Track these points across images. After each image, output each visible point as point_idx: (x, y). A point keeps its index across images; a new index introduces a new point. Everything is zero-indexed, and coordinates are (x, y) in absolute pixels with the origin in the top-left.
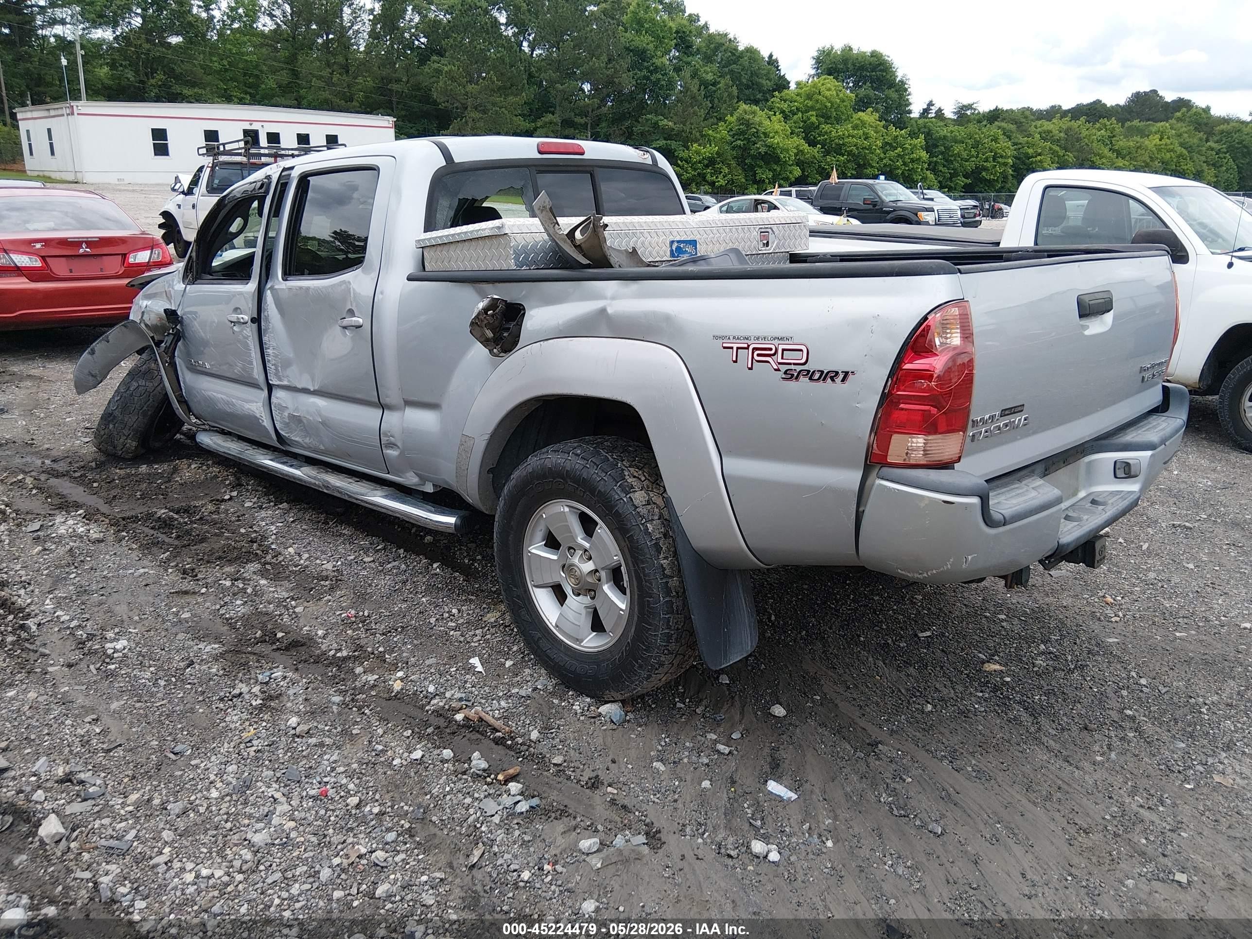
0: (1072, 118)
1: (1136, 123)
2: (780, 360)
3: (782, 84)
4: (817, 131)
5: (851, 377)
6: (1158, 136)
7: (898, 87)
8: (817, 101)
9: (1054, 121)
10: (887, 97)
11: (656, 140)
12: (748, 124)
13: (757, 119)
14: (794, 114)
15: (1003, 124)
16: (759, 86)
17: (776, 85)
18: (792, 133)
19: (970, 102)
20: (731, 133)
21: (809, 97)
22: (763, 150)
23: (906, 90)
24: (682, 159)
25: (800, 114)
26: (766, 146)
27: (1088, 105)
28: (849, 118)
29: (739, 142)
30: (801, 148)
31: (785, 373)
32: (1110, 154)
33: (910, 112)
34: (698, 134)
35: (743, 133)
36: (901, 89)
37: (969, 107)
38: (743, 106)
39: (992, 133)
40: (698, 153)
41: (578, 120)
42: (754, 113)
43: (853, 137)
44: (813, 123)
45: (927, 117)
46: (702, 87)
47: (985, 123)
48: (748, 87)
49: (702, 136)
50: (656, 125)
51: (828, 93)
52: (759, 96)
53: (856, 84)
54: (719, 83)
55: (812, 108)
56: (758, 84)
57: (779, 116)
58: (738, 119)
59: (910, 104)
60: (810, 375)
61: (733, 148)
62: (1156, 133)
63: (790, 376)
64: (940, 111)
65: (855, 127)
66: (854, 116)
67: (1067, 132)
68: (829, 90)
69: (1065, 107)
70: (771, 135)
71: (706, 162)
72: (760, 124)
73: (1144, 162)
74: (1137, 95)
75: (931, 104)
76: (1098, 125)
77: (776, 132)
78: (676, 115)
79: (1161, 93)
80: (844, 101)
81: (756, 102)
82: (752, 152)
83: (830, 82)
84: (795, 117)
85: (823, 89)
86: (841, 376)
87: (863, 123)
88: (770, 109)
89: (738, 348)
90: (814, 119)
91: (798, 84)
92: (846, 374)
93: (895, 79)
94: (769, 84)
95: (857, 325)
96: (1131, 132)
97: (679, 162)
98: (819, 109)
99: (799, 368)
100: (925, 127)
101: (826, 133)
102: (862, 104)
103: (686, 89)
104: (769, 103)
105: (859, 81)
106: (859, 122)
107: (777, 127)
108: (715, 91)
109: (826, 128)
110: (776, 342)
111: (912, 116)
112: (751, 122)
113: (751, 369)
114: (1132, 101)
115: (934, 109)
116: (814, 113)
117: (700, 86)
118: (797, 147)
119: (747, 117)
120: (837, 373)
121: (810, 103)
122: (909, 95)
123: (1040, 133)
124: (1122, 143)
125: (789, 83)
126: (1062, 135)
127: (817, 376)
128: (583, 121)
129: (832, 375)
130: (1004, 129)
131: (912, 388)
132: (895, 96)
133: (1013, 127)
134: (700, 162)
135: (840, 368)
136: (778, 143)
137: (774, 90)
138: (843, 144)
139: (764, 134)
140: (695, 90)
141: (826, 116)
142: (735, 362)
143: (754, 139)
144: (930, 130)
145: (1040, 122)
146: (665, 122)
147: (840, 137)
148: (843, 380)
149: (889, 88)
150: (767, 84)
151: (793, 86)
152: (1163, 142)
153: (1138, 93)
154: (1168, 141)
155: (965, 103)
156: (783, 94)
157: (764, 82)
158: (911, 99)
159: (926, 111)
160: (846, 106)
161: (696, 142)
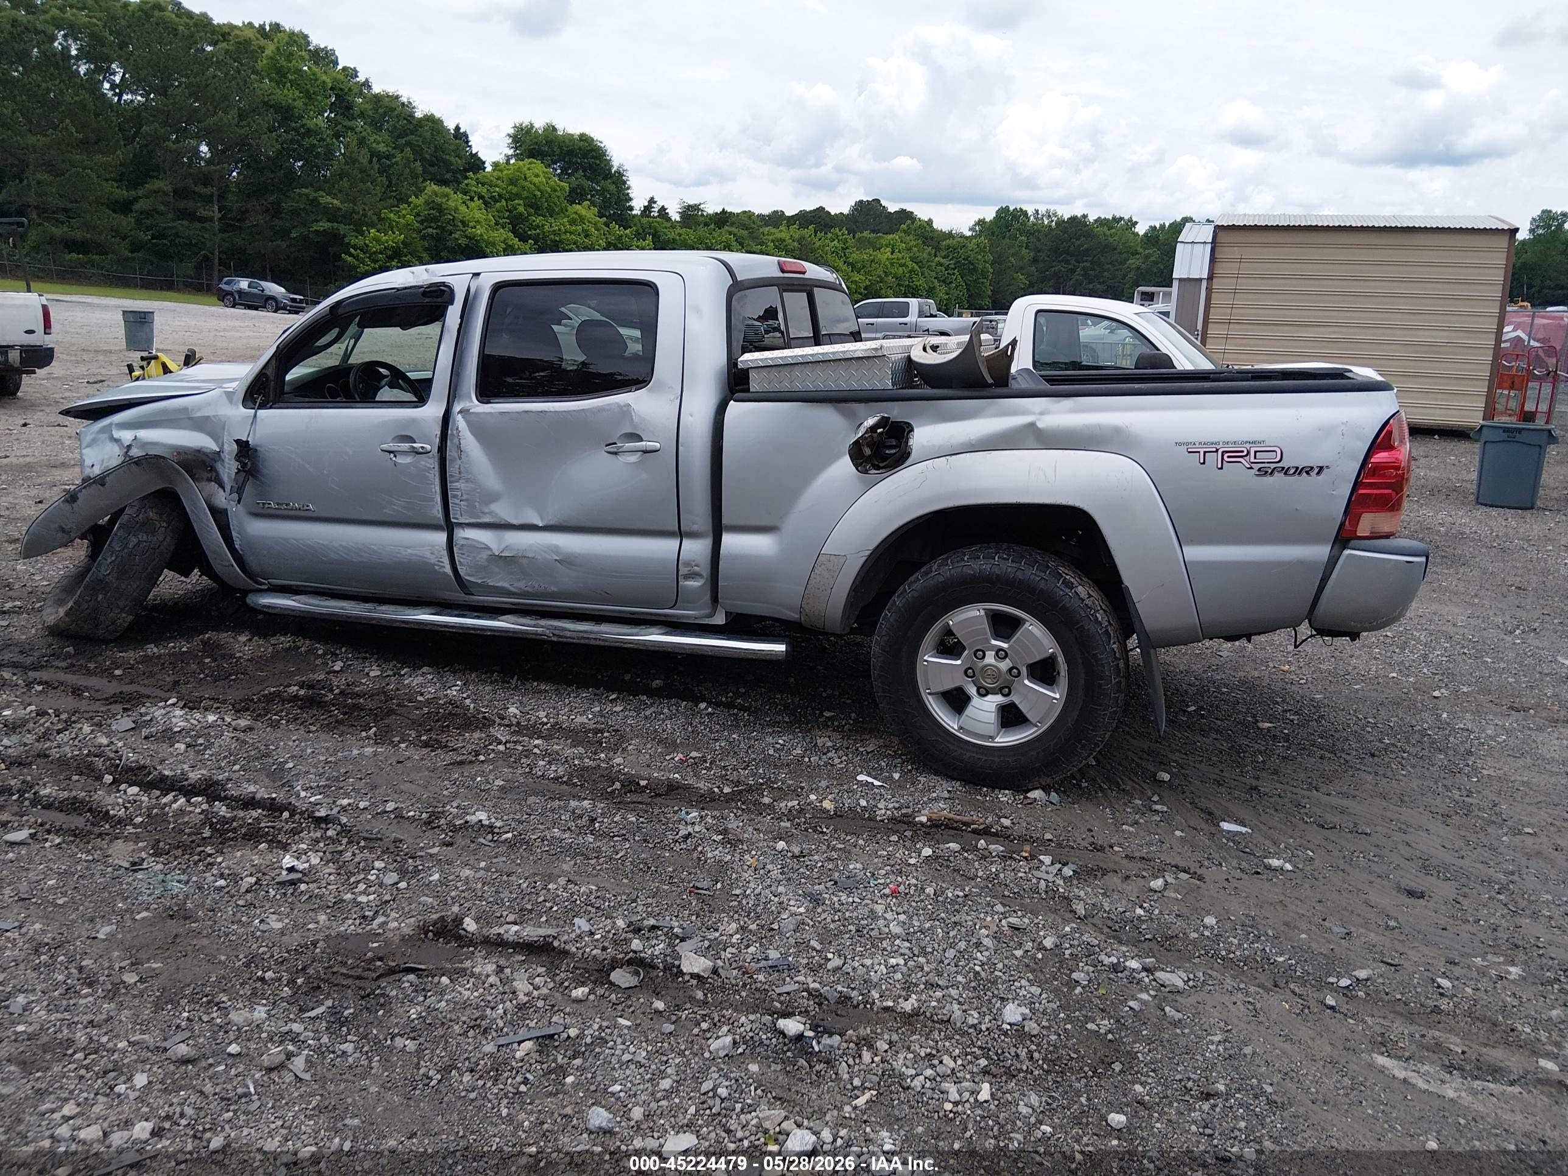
0: (801, 226)
1: (866, 234)
2: (1253, 460)
3: (476, 164)
4: (527, 224)
5: (1325, 471)
6: (889, 249)
7: (614, 179)
8: (523, 188)
9: (782, 228)
10: (603, 190)
11: (317, 221)
12: (440, 209)
13: (451, 204)
14: (496, 201)
15: (734, 229)
16: (447, 164)
17: (469, 164)
18: (496, 224)
19: (697, 202)
20: (419, 219)
21: (513, 182)
22: (463, 241)
23: (625, 183)
24: (355, 247)
25: (504, 202)
26: (466, 237)
27: (811, 211)
28: (563, 211)
29: (430, 230)
30: (510, 243)
31: (1259, 470)
32: (845, 267)
33: (631, 208)
34: (375, 218)
35: (434, 219)
36: (619, 180)
37: (696, 207)
38: (432, 187)
39: (724, 239)
40: (378, 240)
41: (201, 189)
42: (447, 195)
43: (571, 233)
44: (521, 214)
45: (649, 216)
46: (375, 159)
47: (712, 226)
48: (432, 165)
49: (380, 219)
50: (314, 202)
51: (536, 180)
52: (448, 176)
53: (564, 171)
54: (394, 156)
55: (517, 196)
56: (445, 161)
57: (478, 202)
58: (427, 203)
59: (631, 199)
60: (1286, 471)
61: (423, 238)
62: (887, 246)
63: (1263, 472)
64: (663, 209)
65: (573, 222)
66: (569, 208)
67: (800, 240)
68: (537, 176)
69: (788, 213)
70: (471, 224)
71: (389, 253)
72: (456, 210)
73: (879, 276)
74: (860, 204)
75: (652, 201)
76: (829, 235)
77: (478, 222)
78: (340, 191)
79: (883, 203)
80: (555, 191)
81: (444, 183)
82: (449, 244)
83: (538, 166)
84: (498, 204)
85: (529, 174)
86: (1316, 470)
87: (582, 219)
88: (465, 193)
89: (1205, 453)
90: (521, 209)
91: (496, 165)
92: (1321, 469)
93: (610, 170)
94: (460, 162)
95: (1326, 431)
96: (863, 244)
97: (352, 250)
98: (526, 198)
99: (1273, 466)
100: (650, 227)
101: (538, 226)
102: (576, 196)
103: (351, 160)
104: (463, 186)
105: (569, 168)
106: (576, 216)
107: (478, 215)
108: (390, 167)
109: (538, 220)
110: (1248, 446)
111: (634, 212)
112: (444, 206)
113: (1222, 468)
114: (856, 210)
115: (656, 208)
116: (521, 202)
117: (371, 158)
118: (504, 242)
119: (438, 200)
120: (1312, 468)
121: (515, 190)
122: (628, 188)
123: (773, 241)
124: (855, 256)
125: (484, 163)
126: (796, 244)
127: (1292, 471)
128: (208, 191)
129: (1309, 470)
130: (735, 235)
131: (1384, 476)
132: (612, 188)
133: (744, 233)
134: (381, 253)
135: (1314, 464)
136: (481, 235)
137: (466, 170)
138: (560, 241)
139: (463, 222)
140: (364, 161)
141: (535, 206)
142: (1204, 463)
143: (450, 228)
144: (656, 232)
145: (767, 229)
146: (329, 199)
147: (554, 233)
148: (1318, 473)
149: (606, 178)
150: (457, 163)
151: (489, 169)
152: (895, 256)
153: (861, 202)
154: (900, 256)
155: (691, 203)
156: (478, 176)
157: (452, 159)
158: (632, 193)
159: (647, 209)
160: (558, 197)
161: (373, 227)
